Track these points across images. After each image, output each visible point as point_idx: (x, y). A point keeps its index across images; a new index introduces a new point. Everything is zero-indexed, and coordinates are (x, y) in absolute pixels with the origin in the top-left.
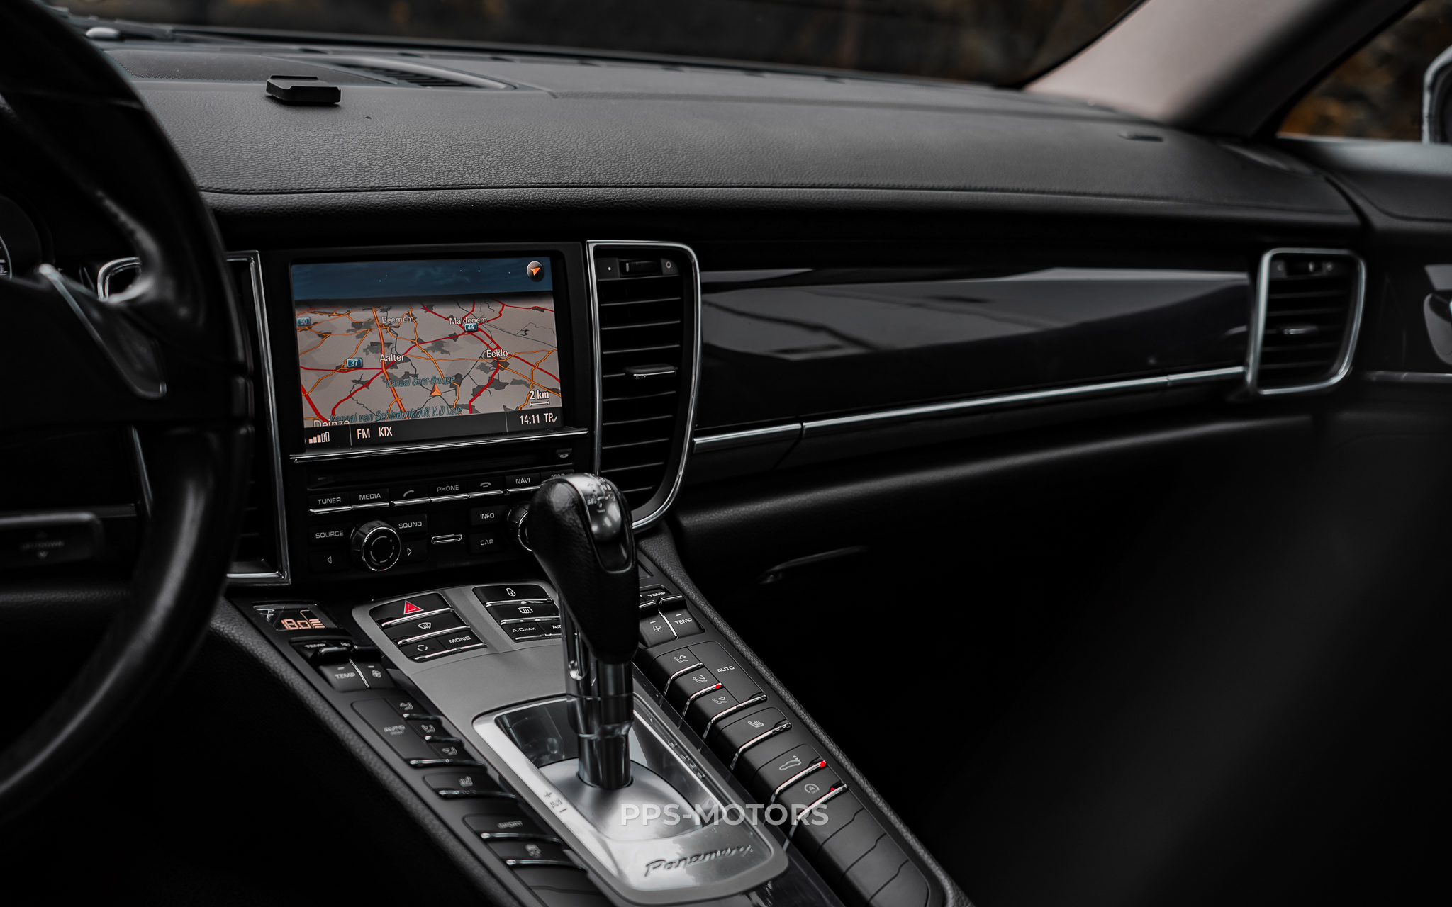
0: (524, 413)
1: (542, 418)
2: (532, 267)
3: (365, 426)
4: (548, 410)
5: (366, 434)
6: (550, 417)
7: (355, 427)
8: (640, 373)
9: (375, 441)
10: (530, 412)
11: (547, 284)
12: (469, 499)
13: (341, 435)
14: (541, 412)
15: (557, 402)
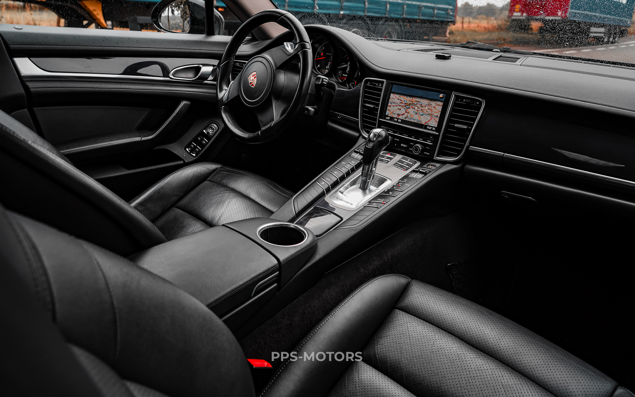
0: (428, 126)
1: (432, 128)
2: (441, 95)
3: (396, 118)
4: (434, 127)
5: (396, 120)
6: (434, 129)
7: (395, 118)
8: (456, 125)
9: (397, 122)
10: (430, 126)
11: (443, 100)
12: (409, 139)
13: (392, 119)
14: (432, 127)
15: (436, 126)
